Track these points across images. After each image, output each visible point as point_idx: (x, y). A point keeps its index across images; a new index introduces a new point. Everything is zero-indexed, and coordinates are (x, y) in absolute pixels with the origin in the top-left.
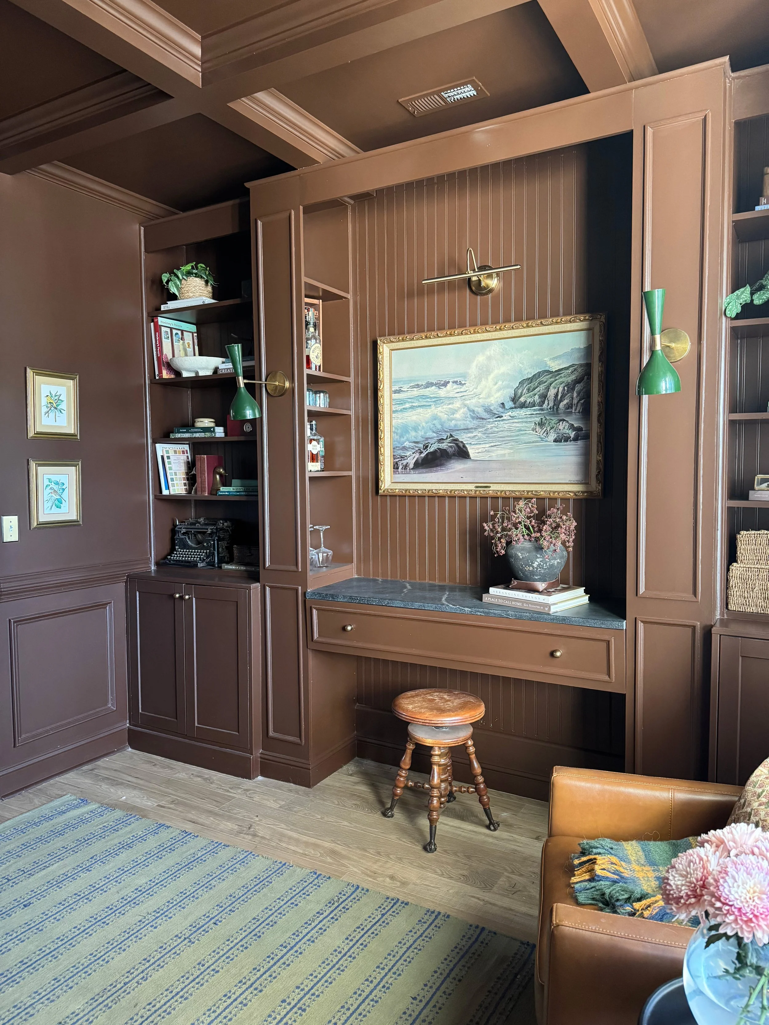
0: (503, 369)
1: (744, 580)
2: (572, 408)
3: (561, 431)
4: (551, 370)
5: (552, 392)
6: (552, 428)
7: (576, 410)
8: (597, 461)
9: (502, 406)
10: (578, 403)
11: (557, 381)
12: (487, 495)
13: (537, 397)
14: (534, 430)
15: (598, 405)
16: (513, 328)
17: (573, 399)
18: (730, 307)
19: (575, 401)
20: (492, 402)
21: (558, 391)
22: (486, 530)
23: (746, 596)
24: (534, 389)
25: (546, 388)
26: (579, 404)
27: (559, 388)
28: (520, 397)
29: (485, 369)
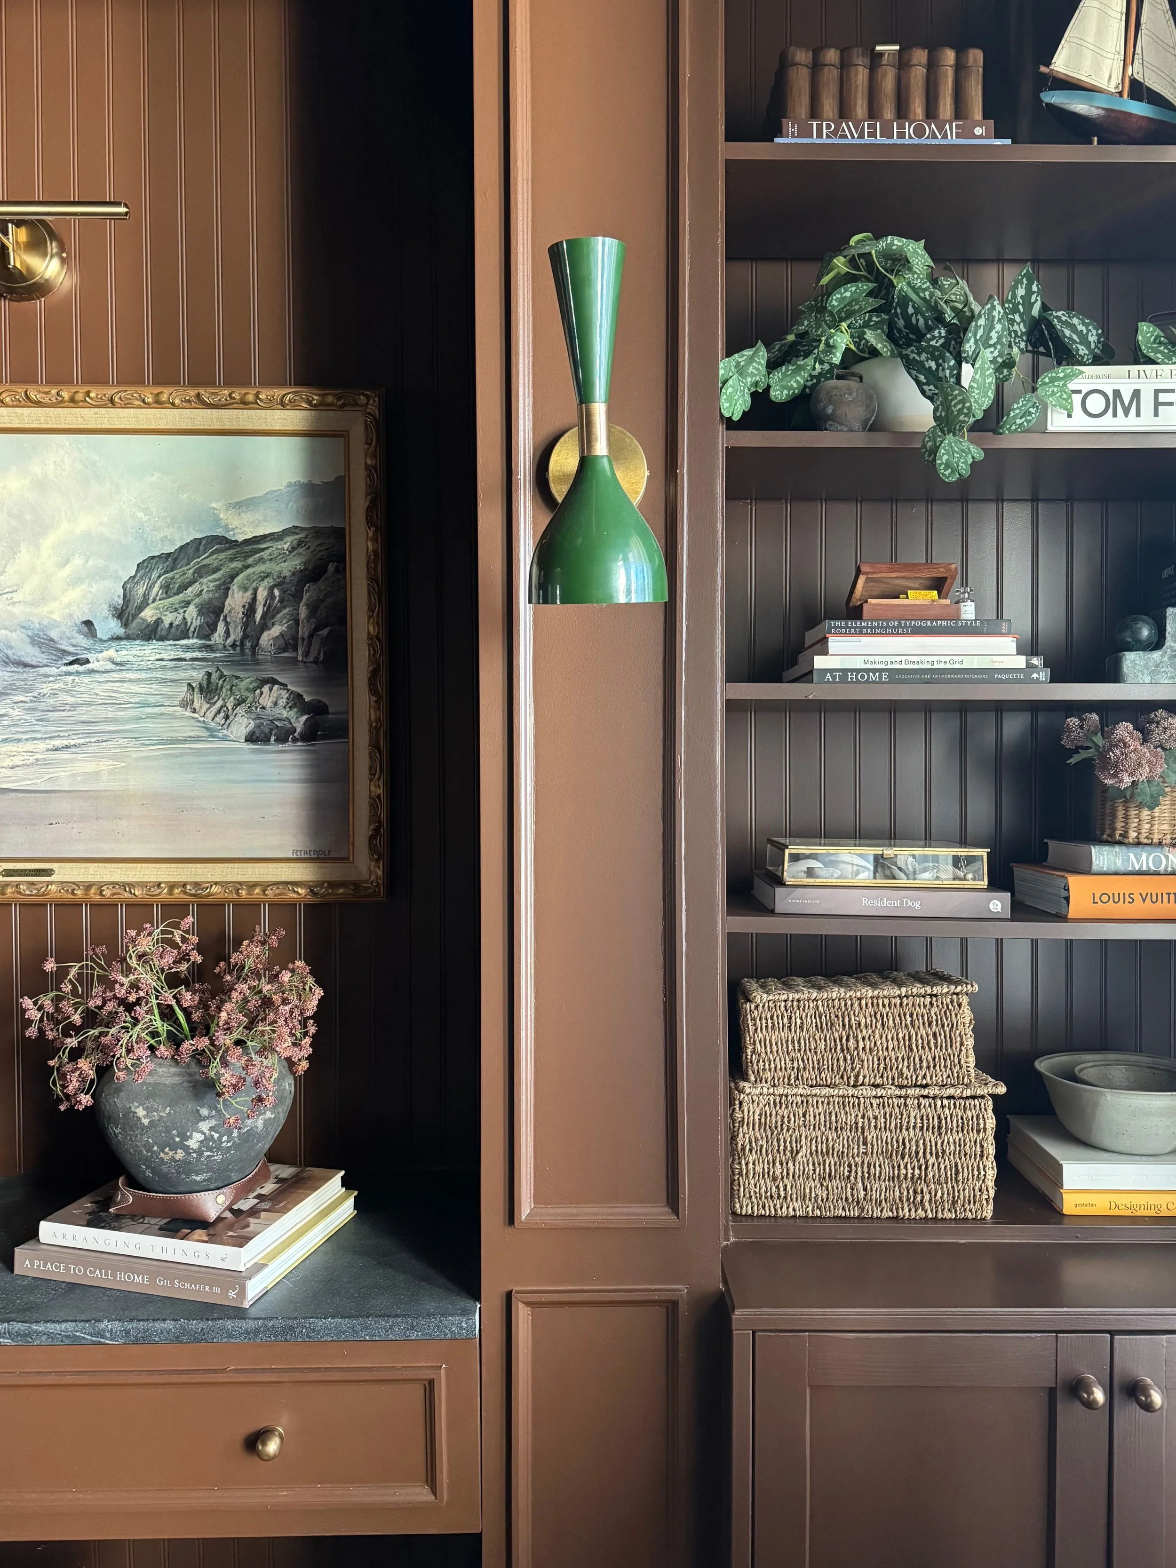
0: (85, 523)
1: (772, 1130)
2: (295, 649)
3: (268, 711)
4: (230, 536)
5: (236, 600)
6: (239, 703)
7: (306, 654)
8: (371, 798)
9: (85, 629)
10: (311, 636)
11: (250, 571)
12: (41, 899)
13: (192, 611)
14: (186, 704)
15: (370, 645)
16: (112, 400)
17: (298, 625)
18: (730, 390)
19: (303, 632)
20: (56, 616)
21: (254, 599)
22: (29, 1022)
23: (778, 1173)
24: (184, 587)
25: (218, 587)
26: (316, 642)
27: (255, 590)
28: (140, 609)
29: (28, 517)
